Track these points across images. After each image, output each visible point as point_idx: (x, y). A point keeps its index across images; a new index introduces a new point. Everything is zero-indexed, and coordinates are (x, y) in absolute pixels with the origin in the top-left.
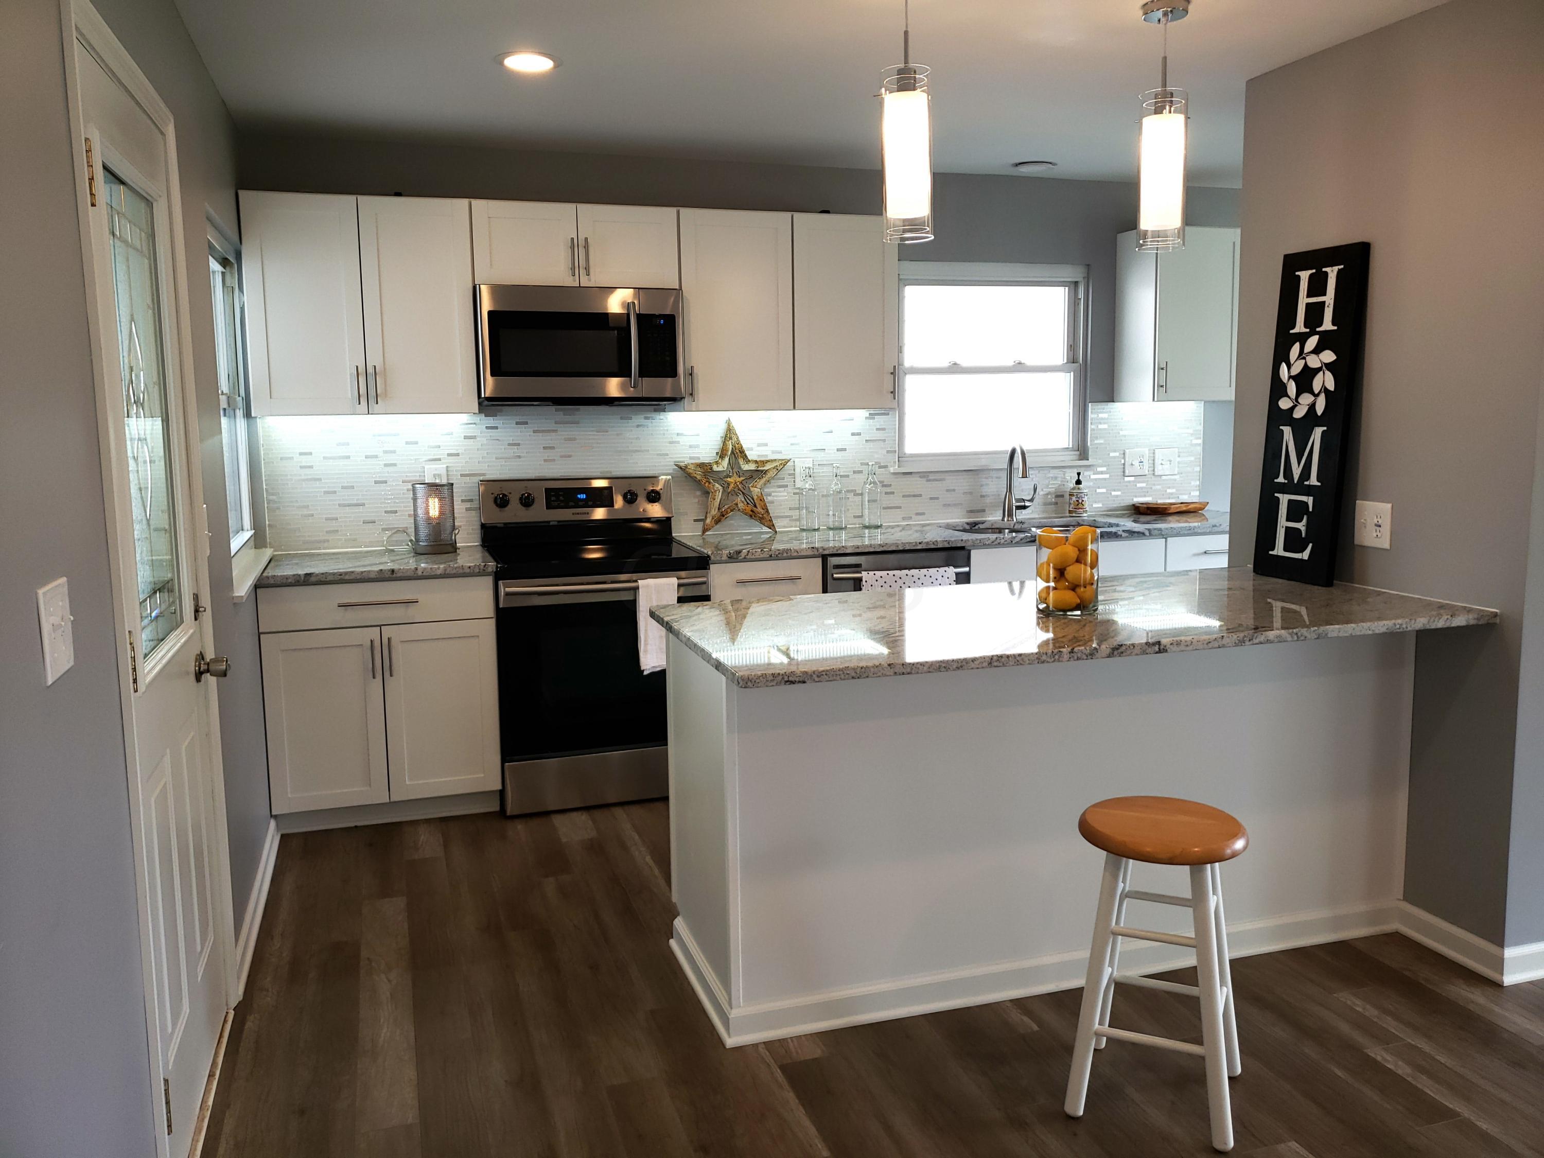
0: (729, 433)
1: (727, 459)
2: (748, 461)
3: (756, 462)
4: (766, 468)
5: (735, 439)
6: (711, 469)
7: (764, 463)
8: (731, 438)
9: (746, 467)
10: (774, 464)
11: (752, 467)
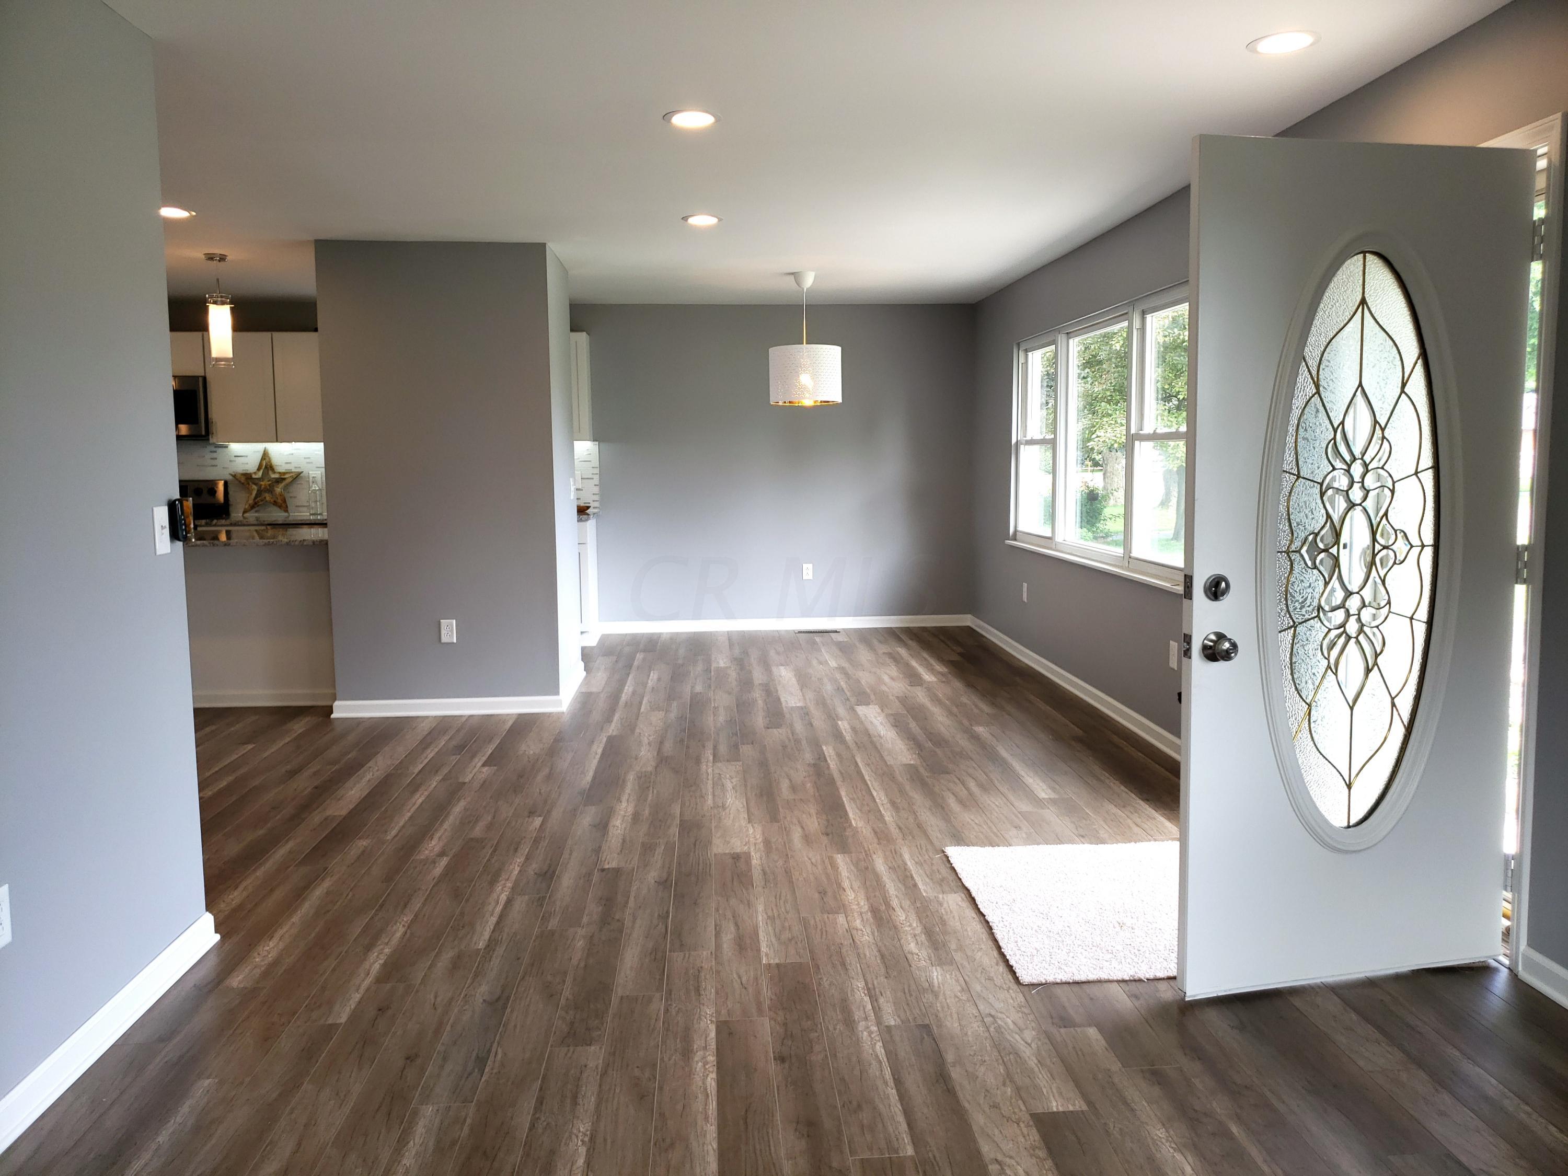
0: (265, 455)
1: (261, 471)
2: (274, 472)
3: (280, 473)
4: (285, 477)
5: (267, 459)
6: (251, 476)
7: (284, 474)
8: (265, 459)
9: (273, 476)
10: (292, 474)
11: (277, 476)
